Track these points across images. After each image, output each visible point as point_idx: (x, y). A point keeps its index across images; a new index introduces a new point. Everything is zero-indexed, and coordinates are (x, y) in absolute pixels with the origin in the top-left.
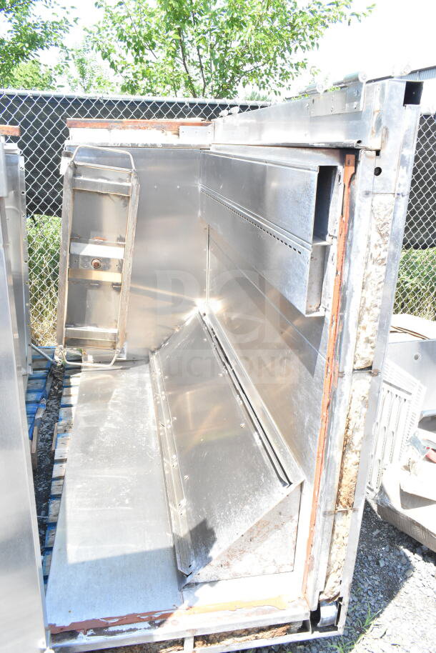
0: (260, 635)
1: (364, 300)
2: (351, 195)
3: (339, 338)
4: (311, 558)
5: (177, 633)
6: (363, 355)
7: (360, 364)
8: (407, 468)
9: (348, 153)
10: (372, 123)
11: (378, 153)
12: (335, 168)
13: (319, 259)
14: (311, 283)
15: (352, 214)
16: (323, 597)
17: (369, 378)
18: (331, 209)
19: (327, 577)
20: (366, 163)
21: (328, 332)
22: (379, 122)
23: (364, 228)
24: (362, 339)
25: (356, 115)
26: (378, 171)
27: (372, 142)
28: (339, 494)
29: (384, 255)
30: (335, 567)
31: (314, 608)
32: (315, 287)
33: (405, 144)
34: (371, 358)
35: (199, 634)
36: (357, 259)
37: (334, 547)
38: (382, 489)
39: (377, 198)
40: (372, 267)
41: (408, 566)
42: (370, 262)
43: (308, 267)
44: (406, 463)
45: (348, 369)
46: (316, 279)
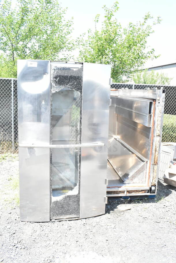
0: (140, 192)
1: (158, 123)
2: (155, 106)
3: (154, 130)
4: (149, 176)
5: (124, 189)
6: (158, 133)
7: (158, 135)
8: (170, 167)
9: (154, 100)
10: (158, 95)
11: (159, 100)
12: (152, 102)
13: (150, 117)
14: (148, 121)
15: (155, 109)
16: (152, 184)
17: (159, 137)
18: (152, 109)
19: (153, 180)
20: (157, 102)
21: (152, 130)
22: (159, 96)
23: (157, 111)
24: (158, 130)
25: (155, 94)
26: (159, 103)
27: (158, 98)
28: (154, 161)
29: (161, 116)
30: (154, 177)
31: (150, 187)
32: (149, 122)
33: (163, 99)
34: (160, 133)
35: (128, 190)
36: (156, 116)
37: (154, 173)
38: (164, 175)
39: (159, 107)
40: (159, 118)
41: (171, 192)
42: (158, 117)
43: (148, 118)
44: (169, 166)
45: (155, 135)
46: (149, 120)
